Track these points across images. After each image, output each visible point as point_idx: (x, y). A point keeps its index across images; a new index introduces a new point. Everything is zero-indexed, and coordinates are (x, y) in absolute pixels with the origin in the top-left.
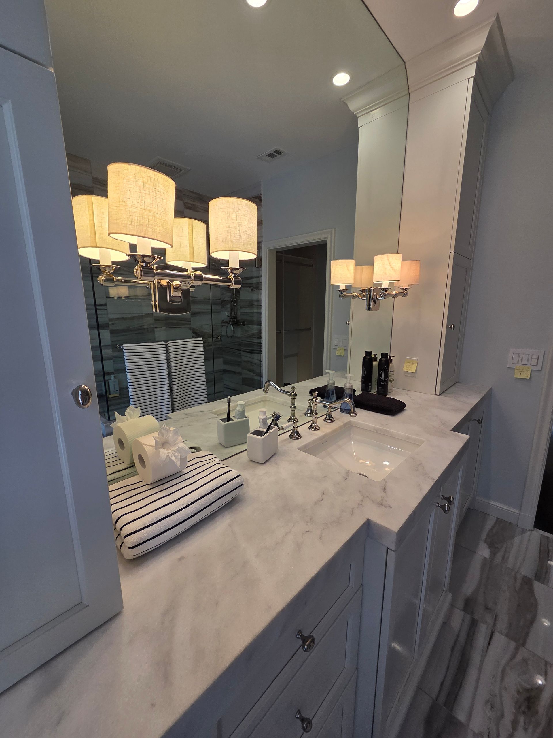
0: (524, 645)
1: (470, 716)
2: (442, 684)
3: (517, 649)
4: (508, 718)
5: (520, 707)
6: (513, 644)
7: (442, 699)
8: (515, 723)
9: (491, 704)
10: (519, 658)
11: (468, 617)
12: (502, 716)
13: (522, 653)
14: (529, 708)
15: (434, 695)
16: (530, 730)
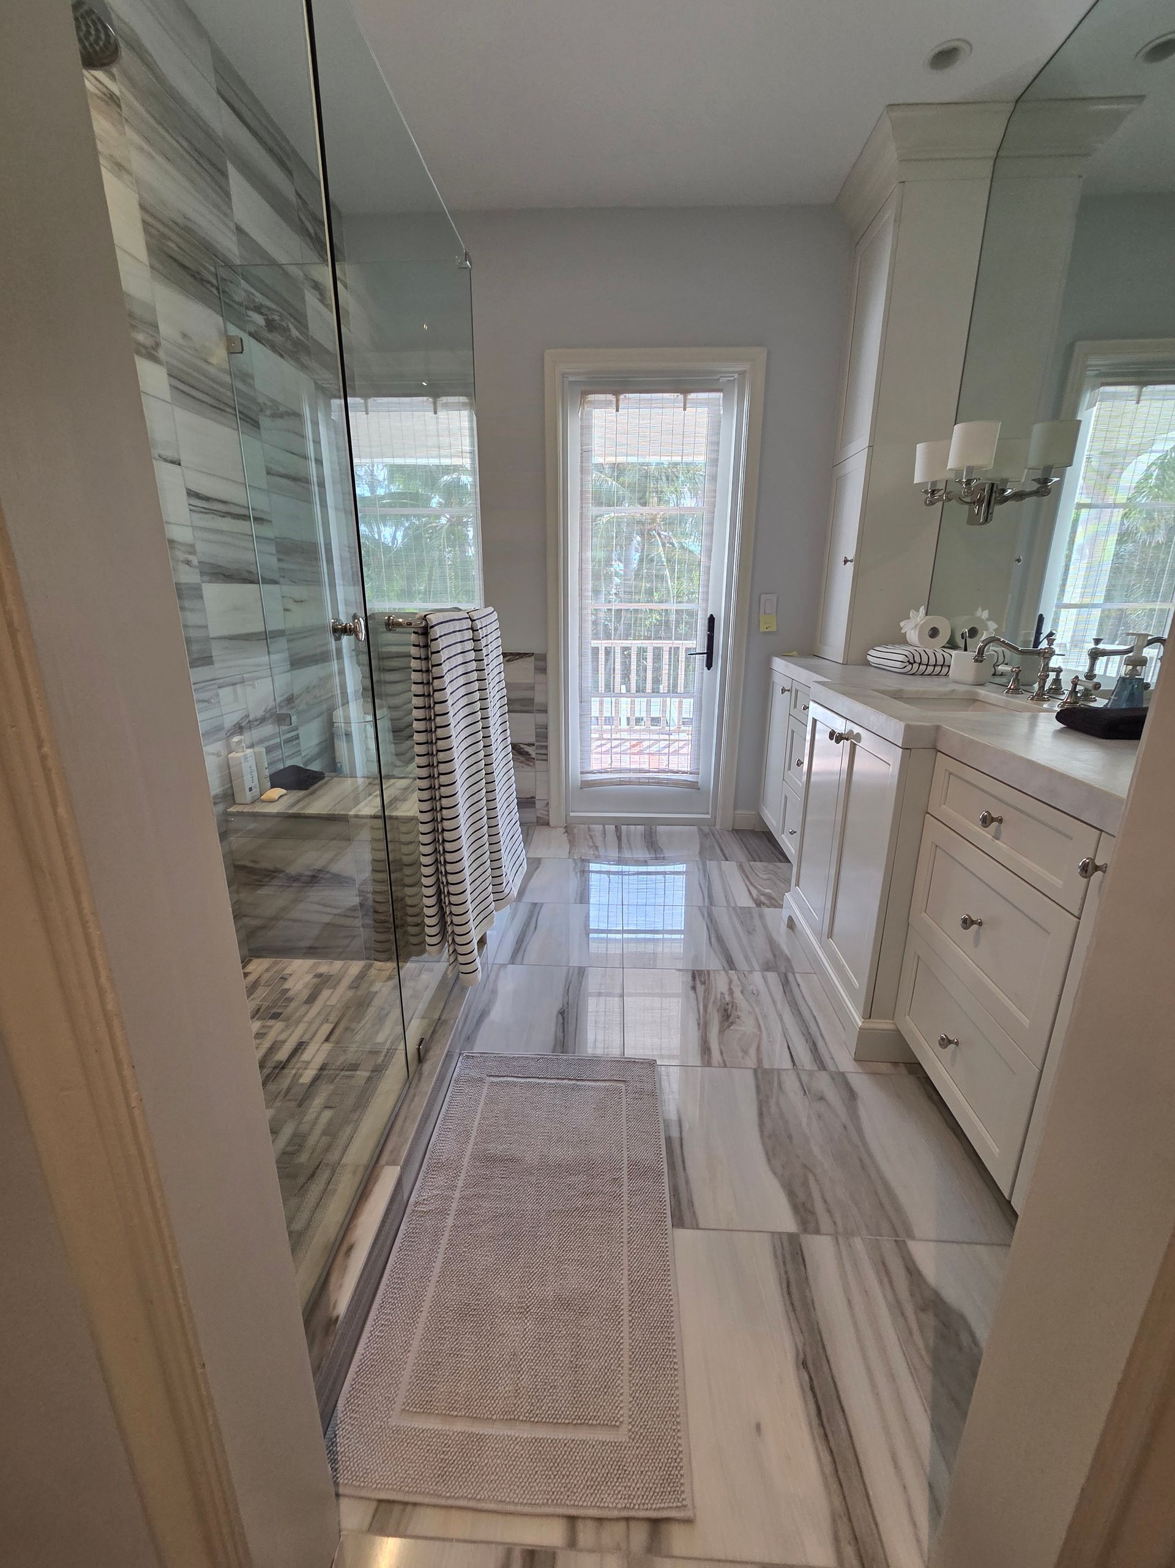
0: (755, 1071)
1: (765, 979)
2: (799, 985)
3: (760, 1061)
4: (738, 994)
5: (733, 1006)
6: (766, 1065)
7: (790, 977)
8: (731, 992)
9: (756, 994)
10: (753, 1052)
11: (832, 1068)
12: (742, 992)
13: (751, 1062)
14: (726, 1010)
15: (797, 976)
16: (719, 996)
